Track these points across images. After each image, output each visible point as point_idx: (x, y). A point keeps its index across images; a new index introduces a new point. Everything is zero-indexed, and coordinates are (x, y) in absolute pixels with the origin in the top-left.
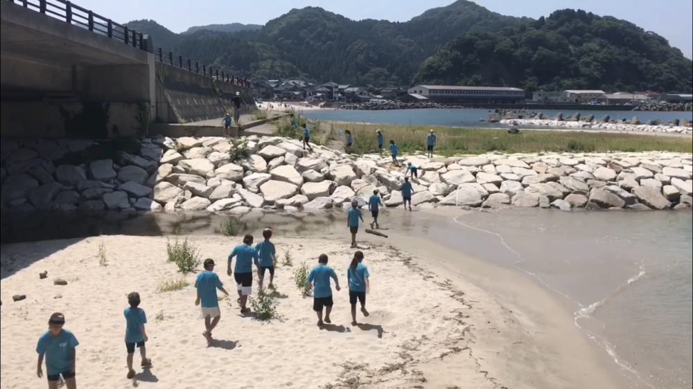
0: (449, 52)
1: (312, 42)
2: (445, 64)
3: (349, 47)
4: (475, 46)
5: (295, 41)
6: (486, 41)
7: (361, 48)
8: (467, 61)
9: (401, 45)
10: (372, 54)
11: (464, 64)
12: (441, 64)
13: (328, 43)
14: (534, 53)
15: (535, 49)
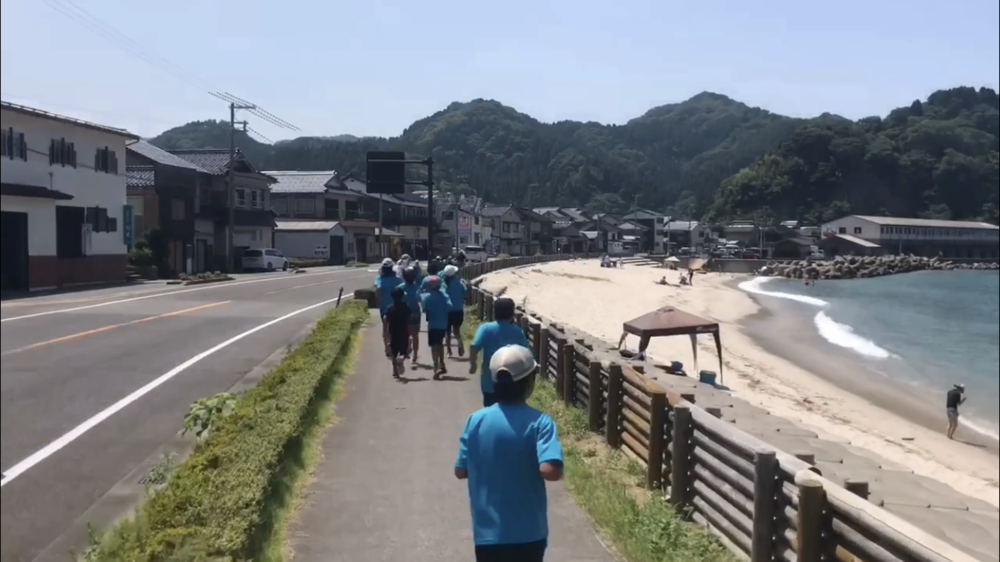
0: (780, 159)
1: (489, 154)
2: (776, 181)
3: (552, 161)
4: (830, 147)
5: (462, 152)
6: (850, 139)
7: (575, 162)
8: (818, 175)
9: (623, 160)
10: (594, 172)
11: (812, 180)
12: (768, 180)
13: (515, 154)
14: (938, 161)
15: (940, 154)
